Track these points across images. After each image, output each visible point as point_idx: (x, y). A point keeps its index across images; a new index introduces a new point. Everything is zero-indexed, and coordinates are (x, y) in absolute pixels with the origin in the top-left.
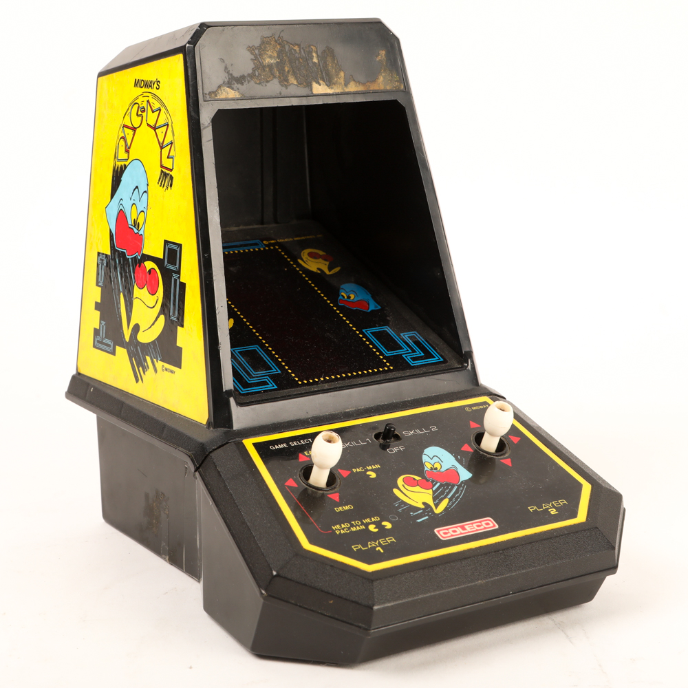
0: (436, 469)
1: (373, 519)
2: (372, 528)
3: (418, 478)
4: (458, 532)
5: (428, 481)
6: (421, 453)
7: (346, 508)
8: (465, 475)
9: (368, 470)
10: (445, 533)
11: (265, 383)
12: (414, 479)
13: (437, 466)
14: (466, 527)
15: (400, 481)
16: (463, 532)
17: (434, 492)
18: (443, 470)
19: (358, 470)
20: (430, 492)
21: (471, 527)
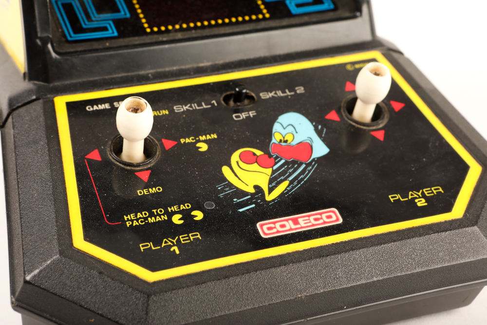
0: (286, 141)
1: (182, 207)
2: (177, 219)
3: (258, 153)
4: (288, 228)
5: (270, 156)
6: (274, 119)
7: (153, 190)
8: (320, 149)
9: (199, 141)
10: (269, 229)
11: (105, 29)
12: (254, 154)
13: (289, 138)
14: (300, 220)
15: (235, 157)
16: (293, 227)
17: (274, 172)
18: (294, 143)
19: (187, 140)
20: (269, 171)
21: (307, 221)
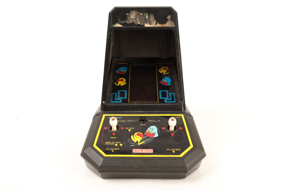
0: (149, 132)
1: (119, 142)
2: (116, 145)
3: (141, 134)
4: (140, 151)
5: (144, 135)
6: (149, 127)
7: (114, 138)
8: (156, 135)
9: (129, 129)
10: (135, 151)
11: (119, 101)
12: (140, 134)
13: (150, 132)
14: (143, 150)
15: (136, 134)
16: (141, 151)
18: (151, 133)
19: (127, 128)
20: (142, 138)
21: (145, 151)
